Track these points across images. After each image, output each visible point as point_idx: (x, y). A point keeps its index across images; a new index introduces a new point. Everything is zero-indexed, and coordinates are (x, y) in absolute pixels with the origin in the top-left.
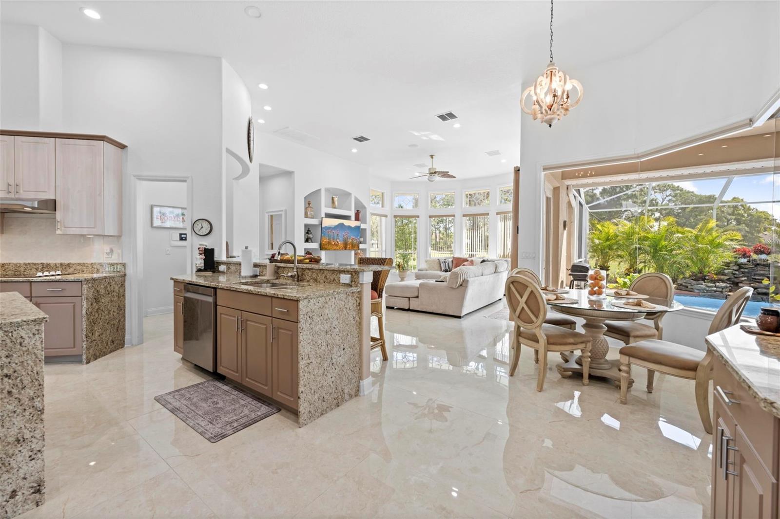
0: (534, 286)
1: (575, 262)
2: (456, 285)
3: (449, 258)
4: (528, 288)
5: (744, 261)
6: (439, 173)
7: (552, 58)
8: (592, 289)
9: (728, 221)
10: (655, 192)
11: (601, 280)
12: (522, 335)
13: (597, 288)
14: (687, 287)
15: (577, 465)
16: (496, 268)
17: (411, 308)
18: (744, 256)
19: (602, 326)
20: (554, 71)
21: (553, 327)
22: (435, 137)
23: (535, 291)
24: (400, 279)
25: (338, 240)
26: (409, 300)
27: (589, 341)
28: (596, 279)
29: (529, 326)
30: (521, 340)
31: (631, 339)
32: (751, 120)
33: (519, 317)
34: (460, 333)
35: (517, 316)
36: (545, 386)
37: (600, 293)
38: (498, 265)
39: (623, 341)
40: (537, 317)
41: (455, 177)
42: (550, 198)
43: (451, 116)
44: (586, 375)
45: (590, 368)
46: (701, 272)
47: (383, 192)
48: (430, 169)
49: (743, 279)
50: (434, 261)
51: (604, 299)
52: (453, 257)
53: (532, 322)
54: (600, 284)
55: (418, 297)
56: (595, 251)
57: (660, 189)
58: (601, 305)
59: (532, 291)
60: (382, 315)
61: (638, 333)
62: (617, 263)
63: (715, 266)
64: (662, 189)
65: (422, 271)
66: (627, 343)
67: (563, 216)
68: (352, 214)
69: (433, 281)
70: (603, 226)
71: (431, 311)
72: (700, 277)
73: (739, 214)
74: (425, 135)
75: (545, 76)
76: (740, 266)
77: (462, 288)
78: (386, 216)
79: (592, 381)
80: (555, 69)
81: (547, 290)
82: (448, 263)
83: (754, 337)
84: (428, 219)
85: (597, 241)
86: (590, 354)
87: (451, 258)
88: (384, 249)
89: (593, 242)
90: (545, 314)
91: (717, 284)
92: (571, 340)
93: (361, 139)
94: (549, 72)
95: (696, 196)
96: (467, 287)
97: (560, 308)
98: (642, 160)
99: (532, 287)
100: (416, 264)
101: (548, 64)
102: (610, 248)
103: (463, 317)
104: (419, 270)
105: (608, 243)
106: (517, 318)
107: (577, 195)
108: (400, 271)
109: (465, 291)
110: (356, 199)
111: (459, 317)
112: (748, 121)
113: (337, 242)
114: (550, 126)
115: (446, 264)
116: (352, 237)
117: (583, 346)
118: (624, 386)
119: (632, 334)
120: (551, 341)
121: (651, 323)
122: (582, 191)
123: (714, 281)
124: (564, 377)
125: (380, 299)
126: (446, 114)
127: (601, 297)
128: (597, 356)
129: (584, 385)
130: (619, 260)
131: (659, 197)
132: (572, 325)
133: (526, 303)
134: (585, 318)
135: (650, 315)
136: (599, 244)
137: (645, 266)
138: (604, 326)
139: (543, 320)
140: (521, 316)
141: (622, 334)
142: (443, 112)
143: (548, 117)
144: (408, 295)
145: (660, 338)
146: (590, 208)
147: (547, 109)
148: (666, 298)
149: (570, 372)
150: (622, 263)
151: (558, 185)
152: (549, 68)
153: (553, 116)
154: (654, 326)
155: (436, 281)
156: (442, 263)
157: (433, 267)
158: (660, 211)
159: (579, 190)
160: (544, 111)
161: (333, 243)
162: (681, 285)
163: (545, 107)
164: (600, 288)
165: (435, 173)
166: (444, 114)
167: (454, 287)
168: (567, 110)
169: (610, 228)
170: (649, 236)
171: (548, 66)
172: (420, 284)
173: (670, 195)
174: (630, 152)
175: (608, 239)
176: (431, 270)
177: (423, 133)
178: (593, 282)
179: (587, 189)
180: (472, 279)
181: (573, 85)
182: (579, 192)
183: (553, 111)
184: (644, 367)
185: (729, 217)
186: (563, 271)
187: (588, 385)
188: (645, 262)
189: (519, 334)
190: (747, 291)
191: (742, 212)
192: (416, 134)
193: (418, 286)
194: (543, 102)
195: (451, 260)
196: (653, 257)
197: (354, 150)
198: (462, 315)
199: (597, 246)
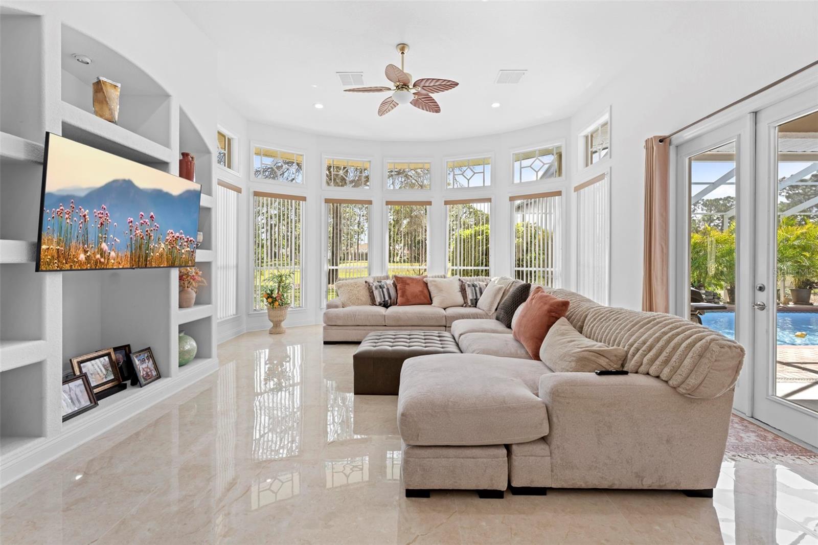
24: (272, 324)
25: (104, 246)
26: (510, 454)
47: (231, 135)
50: (358, 286)
65: (336, 307)
82: (388, 289)
84: (324, 205)
113: (102, 253)
115: (385, 290)
116: (172, 232)
156: (376, 288)
161: (82, 257)
176: (354, 304)
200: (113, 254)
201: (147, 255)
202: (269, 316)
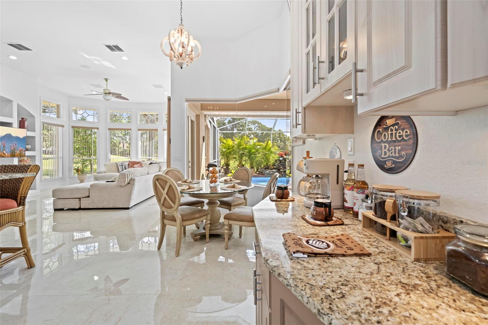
0: (171, 181)
1: (211, 162)
2: (124, 183)
3: (126, 162)
4: (168, 183)
5: (281, 159)
6: (113, 94)
7: (182, 20)
8: (212, 179)
9: (278, 140)
10: (251, 125)
11: (216, 174)
12: (165, 218)
13: (214, 178)
14: (262, 173)
15: (204, 297)
16: (160, 168)
17: (81, 207)
18: (282, 157)
19: (217, 202)
20: (183, 30)
21: (188, 208)
22: (106, 64)
23: (172, 185)
24: (79, 181)
25: (4, 152)
26: (80, 200)
27: (208, 214)
28: (213, 173)
29: (170, 211)
30: (166, 222)
31: (232, 208)
32: (278, 89)
33: (163, 205)
34: (129, 220)
35: (162, 204)
36: (181, 252)
37: (215, 182)
38: (161, 166)
39: (228, 209)
40: (174, 203)
41: (128, 100)
42: (194, 121)
43: (118, 48)
44: (207, 236)
45: (210, 230)
46: (267, 165)
47: (58, 104)
48: (104, 90)
49: (281, 167)
50: (112, 165)
51: (218, 185)
52: (129, 161)
53: (171, 207)
54: (216, 176)
55: (89, 197)
56: (223, 155)
57: (253, 123)
58: (216, 190)
59: (170, 185)
60: (25, 223)
61: (235, 203)
62: (234, 162)
63: (272, 162)
64: (254, 123)
65: (101, 173)
66: (230, 210)
67: (202, 133)
68: (15, 121)
69: (103, 182)
70: (226, 141)
71: (102, 207)
72: (267, 168)
73: (281, 137)
74: (96, 60)
75: (177, 31)
76: (280, 161)
77: (129, 186)
78: (63, 126)
79: (211, 238)
80: (184, 29)
81: (187, 182)
82: (125, 166)
83: (274, 203)
84: (108, 131)
85: (224, 150)
86: (209, 222)
87: (127, 162)
88: (61, 155)
89: (222, 150)
90: (179, 200)
91: (273, 170)
92: (198, 215)
93: (19, 47)
94: (179, 30)
95: (266, 128)
96: (134, 184)
97: (192, 195)
98: (238, 103)
99: (171, 182)
100: (96, 167)
101: (179, 24)
102: (230, 153)
103: (131, 208)
104: (98, 173)
105: (229, 151)
106: (162, 206)
107: (211, 121)
108: (78, 174)
109: (133, 186)
110: (19, 106)
111: (128, 208)
112: (277, 89)
113: (4, 154)
114: (182, 68)
116: (21, 148)
117: (205, 217)
118: (226, 237)
119: (232, 204)
120: (185, 218)
121: (242, 196)
122: (215, 119)
123: (272, 169)
124: (196, 240)
125: (21, 208)
126: (113, 46)
127: (217, 184)
128: (214, 222)
129: (207, 243)
130: (234, 160)
131: (252, 127)
132: (202, 204)
133: (167, 194)
134: (208, 199)
135: (241, 192)
136: (226, 151)
137: (246, 163)
138: (218, 202)
139: (179, 204)
140: (164, 204)
141: (228, 205)
142: (111, 44)
143: (180, 61)
144: (79, 197)
145: (246, 205)
146: (220, 130)
147: (179, 55)
148: (248, 181)
149: (199, 236)
150: (236, 162)
151: (199, 114)
152: (179, 27)
153: (182, 61)
154: (243, 198)
155: (107, 182)
156: (120, 166)
157: (112, 170)
158: (253, 134)
159: (213, 118)
160: (176, 56)
162: (260, 172)
163: (177, 53)
164: (215, 178)
165: (109, 93)
166: (111, 45)
167: (123, 185)
168: (192, 59)
169: (230, 142)
170: (247, 147)
171: (180, 25)
172: (91, 186)
173: (257, 126)
174: (232, 97)
175: (229, 149)
176: (110, 172)
177: (94, 58)
178: (211, 175)
179: (219, 118)
180: (138, 178)
181: (196, 44)
182: (213, 119)
183: (183, 58)
184: (238, 225)
185: (278, 138)
186: (203, 168)
187: (209, 242)
188: (245, 161)
189: (164, 217)
190: (277, 175)
191: (282, 136)
192: (87, 57)
193: (89, 187)
194: (175, 50)
195: (127, 163)
196: (249, 158)
197: (13, 57)
198: (130, 207)
199: (224, 152)
200: (6, 154)
201: (14, 154)
202: (78, 178)
